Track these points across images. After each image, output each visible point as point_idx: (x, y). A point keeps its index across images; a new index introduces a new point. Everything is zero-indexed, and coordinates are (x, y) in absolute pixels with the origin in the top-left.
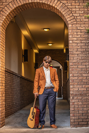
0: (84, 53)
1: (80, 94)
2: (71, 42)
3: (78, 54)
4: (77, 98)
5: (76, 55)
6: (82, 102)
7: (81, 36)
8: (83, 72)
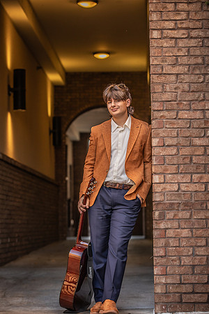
0: (198, 72)
1: (186, 204)
2: (155, 34)
3: (177, 75)
4: (175, 215)
5: (173, 78)
6: (191, 230)
7: (188, 15)
8: (196, 132)
